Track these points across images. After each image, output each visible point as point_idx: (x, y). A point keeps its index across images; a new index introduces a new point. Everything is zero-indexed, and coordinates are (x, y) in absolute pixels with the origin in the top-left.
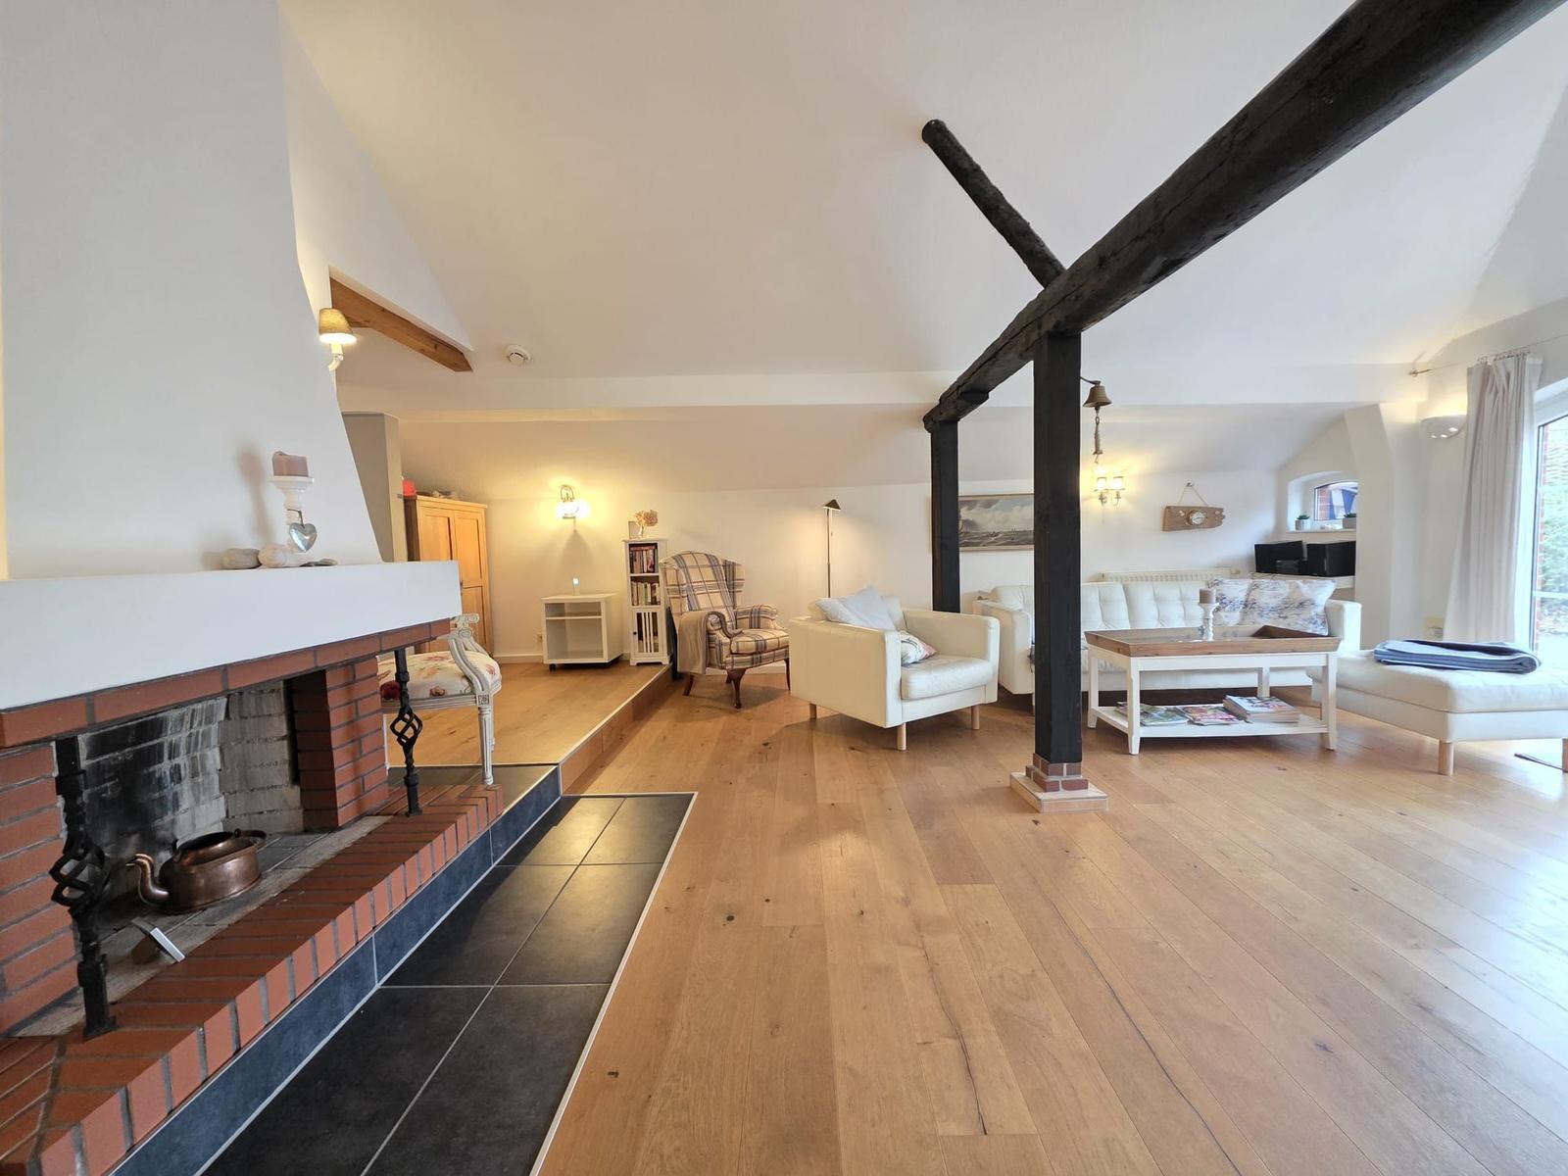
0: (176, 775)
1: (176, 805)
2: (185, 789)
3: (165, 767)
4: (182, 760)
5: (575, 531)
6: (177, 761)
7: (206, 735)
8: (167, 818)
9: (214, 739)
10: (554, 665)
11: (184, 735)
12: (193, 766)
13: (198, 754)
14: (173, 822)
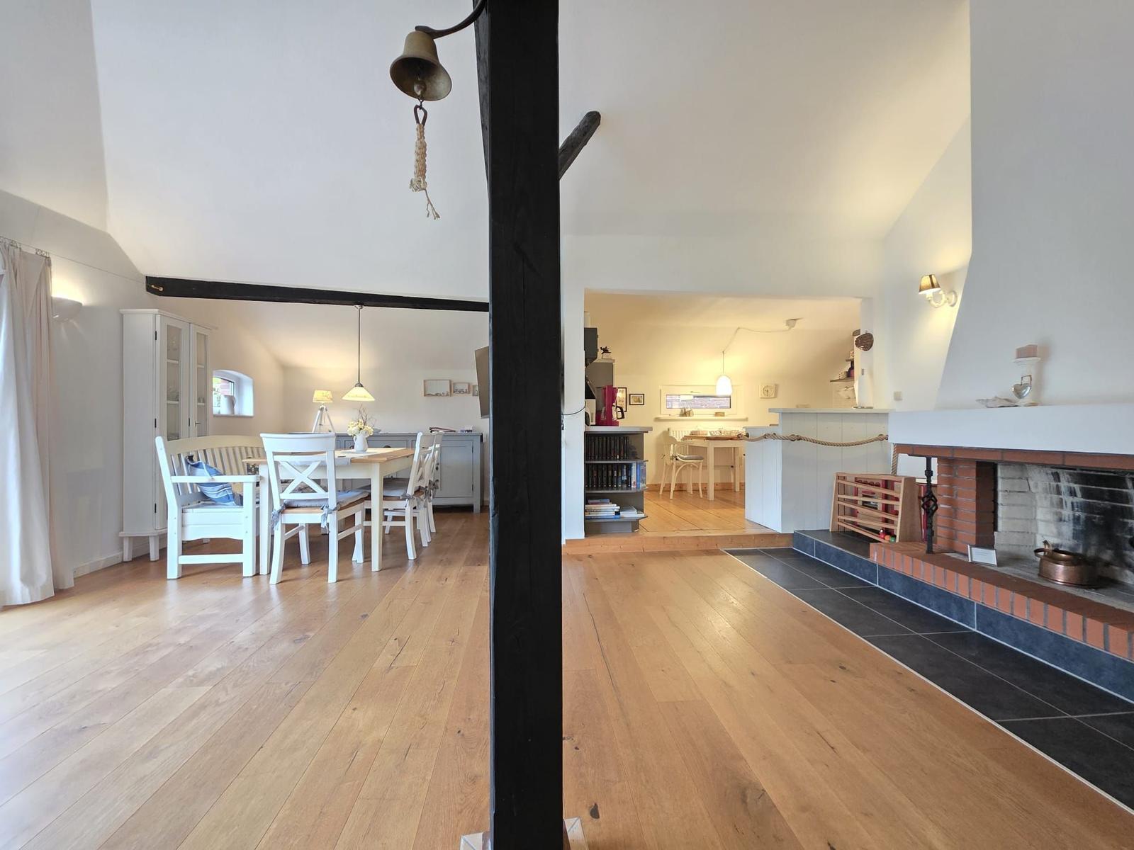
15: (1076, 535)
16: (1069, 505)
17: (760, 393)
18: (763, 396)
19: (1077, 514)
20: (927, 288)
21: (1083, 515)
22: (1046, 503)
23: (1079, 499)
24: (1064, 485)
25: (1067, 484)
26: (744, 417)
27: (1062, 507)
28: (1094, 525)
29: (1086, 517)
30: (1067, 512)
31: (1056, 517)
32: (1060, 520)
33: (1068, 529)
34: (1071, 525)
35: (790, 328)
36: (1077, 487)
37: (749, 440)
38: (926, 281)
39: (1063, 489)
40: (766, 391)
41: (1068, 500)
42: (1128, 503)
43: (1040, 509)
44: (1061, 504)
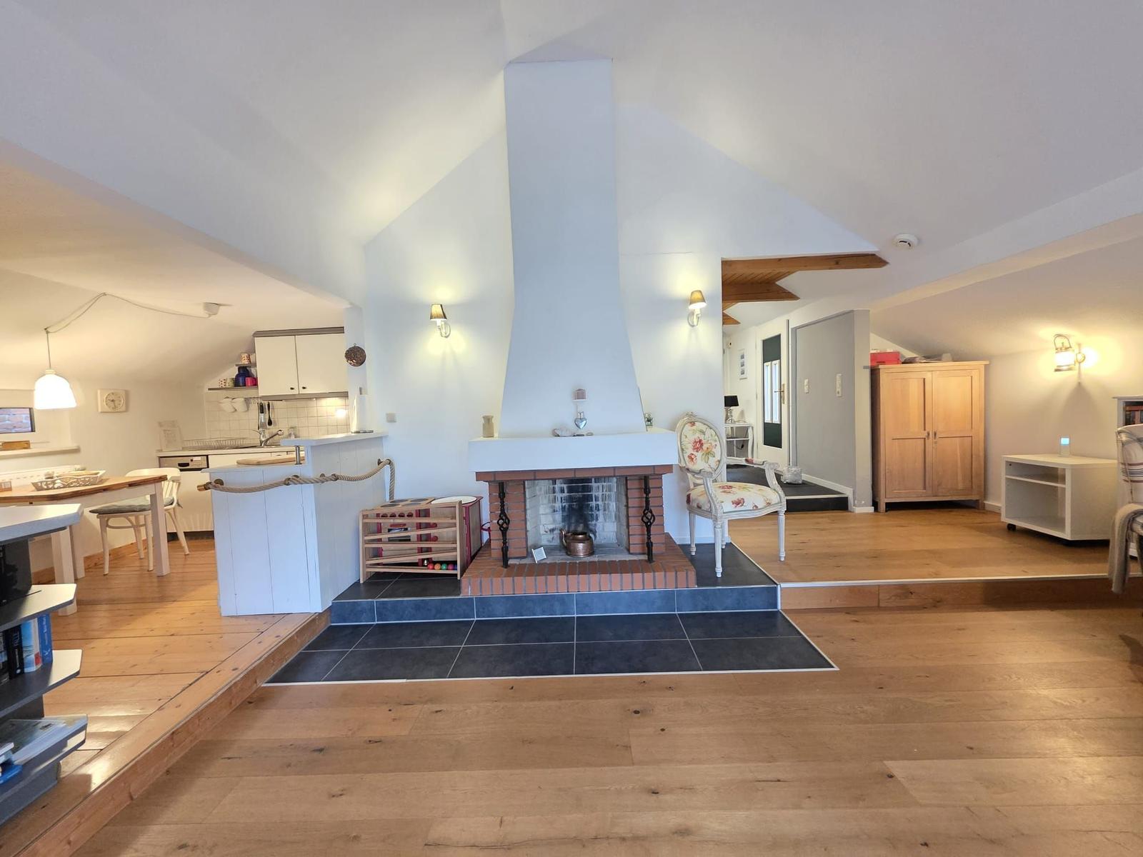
0: (597, 508)
1: (597, 519)
2: (601, 513)
3: (593, 503)
4: (600, 503)
5: (1079, 384)
6: (598, 503)
7: (609, 496)
8: (594, 522)
9: (613, 497)
10: (1014, 526)
11: (600, 494)
12: (604, 506)
13: (606, 502)
14: (595, 525)
15: (564, 520)
16: (559, 499)
17: (101, 404)
18: (107, 408)
19: (564, 505)
20: (438, 317)
21: (566, 504)
22: (546, 501)
23: (566, 494)
24: (558, 486)
25: (560, 485)
26: (70, 444)
27: (555, 502)
28: (573, 509)
29: (569, 505)
30: (558, 505)
31: (552, 510)
32: (554, 511)
33: (559, 516)
34: (561, 512)
35: (210, 315)
36: (565, 486)
37: (223, 490)
38: (437, 310)
39: (557, 489)
40: (112, 401)
41: (559, 495)
42: (590, 492)
43: (542, 506)
44: (555, 500)
